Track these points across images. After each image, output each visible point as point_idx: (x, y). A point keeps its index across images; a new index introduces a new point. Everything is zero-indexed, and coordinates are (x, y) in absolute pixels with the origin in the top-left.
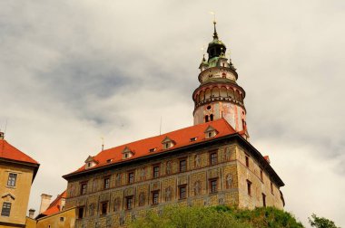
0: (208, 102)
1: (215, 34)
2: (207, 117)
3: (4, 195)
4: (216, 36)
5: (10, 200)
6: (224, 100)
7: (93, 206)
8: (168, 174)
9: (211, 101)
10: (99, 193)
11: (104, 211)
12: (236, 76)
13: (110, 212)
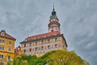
0: (52, 27)
1: (54, 9)
2: (52, 30)
3: (9, 46)
4: (54, 10)
5: (10, 48)
6: (56, 27)
7: (28, 50)
8: (45, 43)
9: (53, 27)
10: (29, 47)
11: (30, 51)
12: (58, 20)
13: (32, 51)
